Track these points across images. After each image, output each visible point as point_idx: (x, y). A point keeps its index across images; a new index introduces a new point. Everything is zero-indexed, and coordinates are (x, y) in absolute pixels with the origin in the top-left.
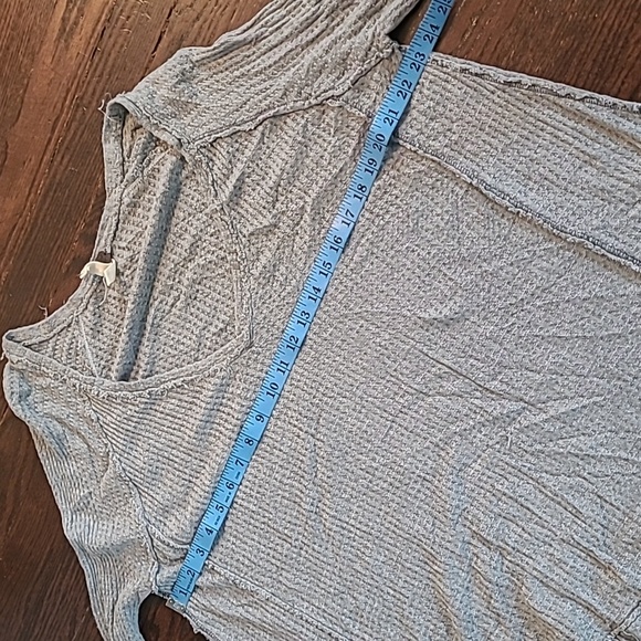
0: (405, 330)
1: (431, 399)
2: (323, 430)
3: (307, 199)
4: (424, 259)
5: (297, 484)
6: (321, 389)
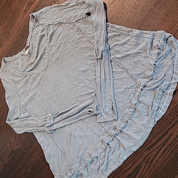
0: (76, 72)
1: (77, 87)
2: (56, 89)
3: (63, 41)
4: (82, 58)
5: (49, 100)
6: (58, 81)
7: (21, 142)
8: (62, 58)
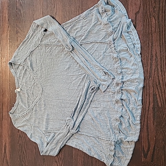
0: (64, 74)
2: (60, 98)
6: (56, 91)
7: (62, 161)
8: (48, 74)
